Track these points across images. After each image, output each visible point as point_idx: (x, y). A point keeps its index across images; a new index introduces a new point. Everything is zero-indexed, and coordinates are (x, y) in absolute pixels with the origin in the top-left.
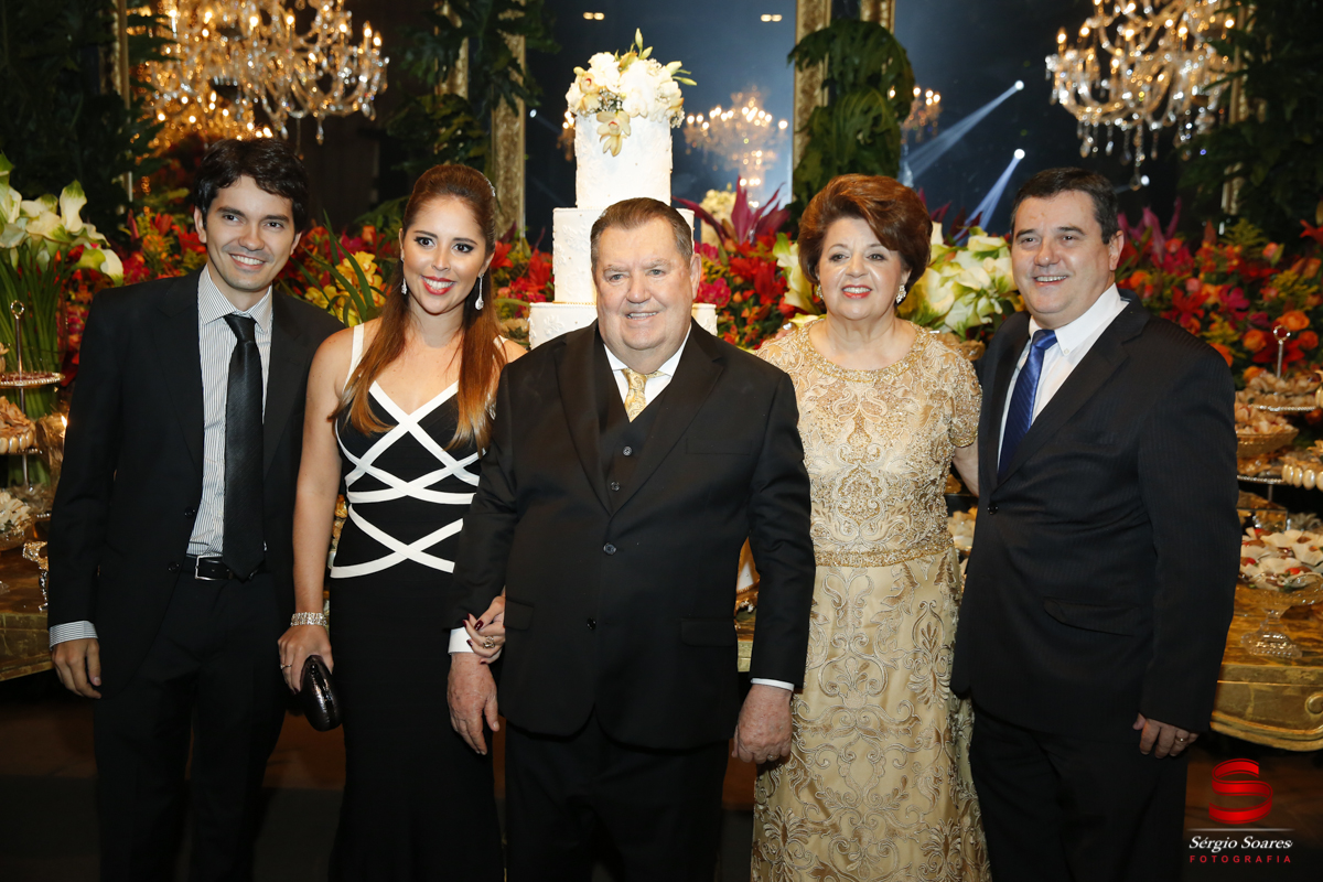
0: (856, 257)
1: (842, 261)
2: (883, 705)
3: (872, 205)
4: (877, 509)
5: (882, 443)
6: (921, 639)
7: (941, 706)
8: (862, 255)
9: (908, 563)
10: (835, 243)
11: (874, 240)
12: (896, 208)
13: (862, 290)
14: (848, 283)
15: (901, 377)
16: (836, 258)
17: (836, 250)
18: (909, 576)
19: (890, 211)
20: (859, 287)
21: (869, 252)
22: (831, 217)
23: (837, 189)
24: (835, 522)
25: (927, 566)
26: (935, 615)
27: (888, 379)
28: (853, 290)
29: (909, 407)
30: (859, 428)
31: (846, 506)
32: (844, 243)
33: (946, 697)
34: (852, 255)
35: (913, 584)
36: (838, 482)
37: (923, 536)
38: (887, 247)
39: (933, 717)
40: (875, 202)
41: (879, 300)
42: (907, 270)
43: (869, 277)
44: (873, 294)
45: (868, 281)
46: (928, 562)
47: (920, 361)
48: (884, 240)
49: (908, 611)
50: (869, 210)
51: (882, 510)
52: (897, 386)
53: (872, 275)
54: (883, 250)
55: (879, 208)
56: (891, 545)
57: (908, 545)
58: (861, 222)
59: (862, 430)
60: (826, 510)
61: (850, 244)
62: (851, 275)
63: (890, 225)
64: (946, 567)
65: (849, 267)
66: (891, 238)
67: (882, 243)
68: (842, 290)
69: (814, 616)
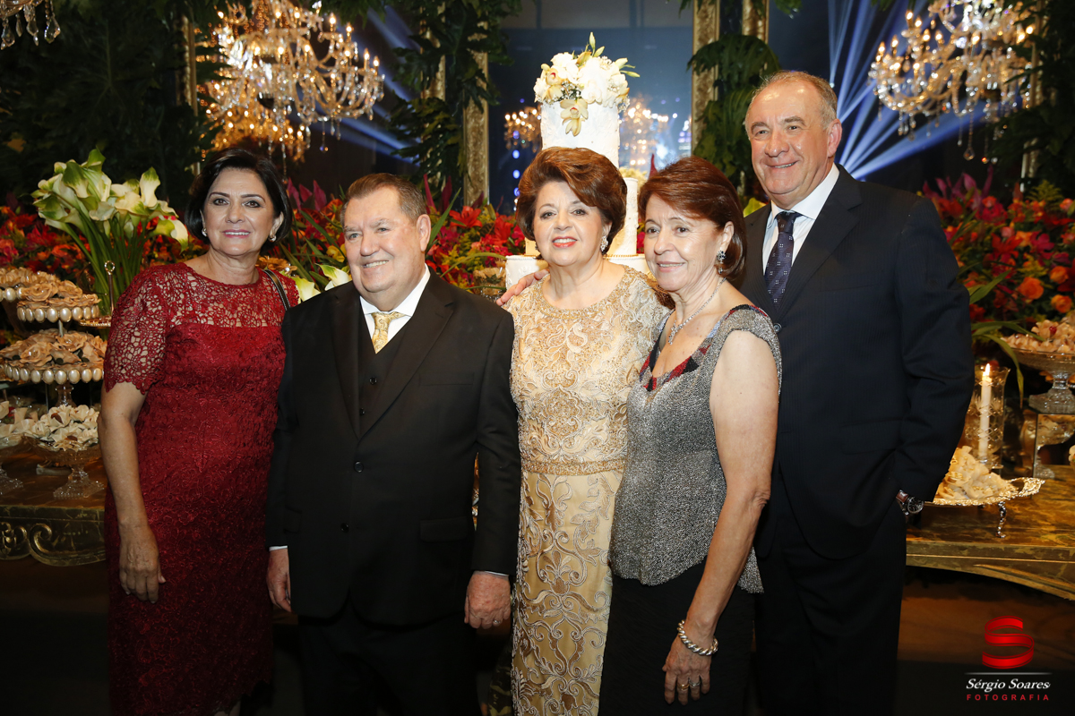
0: (562, 214)
1: (551, 217)
3: (572, 169)
4: (576, 427)
8: (567, 211)
9: (604, 474)
10: (545, 203)
11: (575, 198)
12: (592, 171)
13: (568, 240)
14: (556, 236)
15: (604, 312)
16: (546, 215)
17: (547, 209)
18: (605, 485)
19: (588, 173)
20: (566, 238)
21: (573, 208)
22: (540, 182)
24: (544, 436)
31: (552, 423)
32: (551, 202)
34: (559, 212)
35: (609, 490)
38: (587, 204)
40: (574, 166)
41: (583, 248)
42: (608, 223)
43: (574, 229)
44: (578, 244)
45: (572, 233)
48: (582, 198)
49: (604, 516)
50: (569, 173)
51: (580, 427)
52: (599, 320)
53: (576, 228)
54: (582, 205)
55: (577, 171)
56: (590, 457)
57: (605, 457)
58: (564, 184)
59: (564, 359)
60: (539, 427)
61: (557, 204)
62: (558, 229)
63: (589, 185)
65: (557, 222)
66: (590, 196)
67: (582, 200)
68: (553, 241)
69: (532, 514)
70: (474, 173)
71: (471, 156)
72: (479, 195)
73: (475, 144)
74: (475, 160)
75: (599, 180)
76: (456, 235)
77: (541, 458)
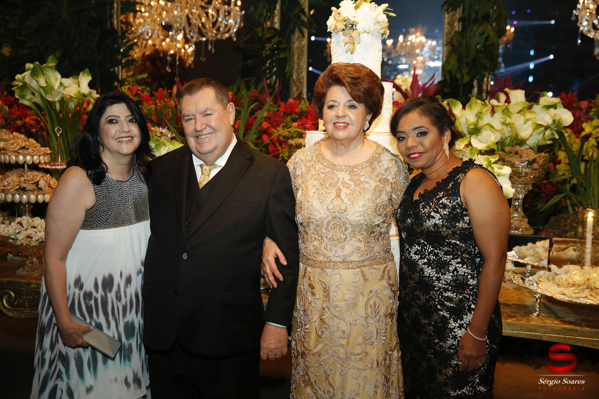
0: (341, 107)
1: (334, 109)
2: (348, 343)
3: (349, 80)
4: (346, 239)
5: (349, 203)
6: (370, 310)
7: (380, 347)
8: (345, 105)
9: (363, 269)
10: (330, 99)
11: (350, 98)
12: (362, 81)
13: (344, 124)
14: (337, 121)
15: (364, 170)
16: (331, 107)
17: (331, 103)
18: (363, 275)
19: (359, 82)
20: (342, 123)
21: (348, 104)
22: (329, 85)
23: (332, 70)
24: (324, 245)
25: (375, 271)
26: (379, 297)
27: (357, 171)
29: (368, 186)
31: (329, 236)
32: (335, 99)
33: (383, 342)
34: (339, 105)
35: (366, 280)
36: (325, 224)
37: (372, 254)
38: (357, 102)
39: (374, 352)
40: (350, 77)
41: (353, 130)
42: (370, 114)
43: (348, 117)
44: (350, 127)
45: (347, 120)
46: (375, 269)
47: (376, 162)
48: (355, 98)
49: (363, 295)
50: (347, 82)
51: (348, 239)
52: (361, 174)
53: (349, 117)
54: (354, 103)
55: (353, 81)
56: (354, 258)
57: (363, 258)
58: (343, 88)
59: (339, 196)
60: (320, 238)
61: (338, 100)
62: (338, 117)
63: (359, 90)
64: (386, 273)
65: (337, 112)
66: (359, 97)
67: (355, 99)
68: (334, 124)
69: (313, 294)
70: (297, 77)
71: (296, 65)
72: (299, 91)
73: (298, 58)
74: (298, 69)
75: (366, 86)
76: (283, 117)
77: (322, 259)
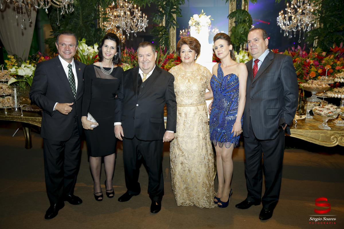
0: (186, 52)
1: (184, 52)
3: (189, 42)
5: (193, 83)
6: (200, 121)
7: (203, 133)
9: (198, 106)
10: (183, 49)
11: (189, 48)
12: (193, 42)
13: (188, 58)
16: (183, 52)
17: (183, 51)
18: (198, 109)
21: (189, 51)
22: (182, 44)
23: (182, 39)
24: (184, 98)
25: (201, 107)
26: (202, 116)
27: (194, 73)
28: (186, 58)
29: (198, 78)
30: (189, 81)
31: (186, 95)
33: (204, 131)
36: (185, 91)
37: (200, 101)
39: (202, 135)
41: (191, 59)
42: (196, 53)
43: (189, 55)
44: (190, 58)
47: (200, 70)
48: (191, 48)
49: (198, 116)
51: (193, 96)
54: (191, 50)
55: (190, 43)
56: (195, 103)
57: (198, 103)
58: (187, 45)
60: (183, 96)
61: (185, 50)
62: (186, 55)
63: (192, 46)
64: (205, 108)
65: (186, 54)
66: (193, 48)
68: (185, 58)
69: (181, 116)
70: (172, 45)
72: (173, 51)
73: (173, 38)
74: (172, 42)
75: (195, 44)
77: (184, 103)
